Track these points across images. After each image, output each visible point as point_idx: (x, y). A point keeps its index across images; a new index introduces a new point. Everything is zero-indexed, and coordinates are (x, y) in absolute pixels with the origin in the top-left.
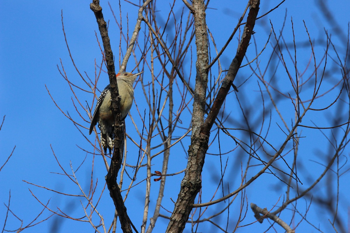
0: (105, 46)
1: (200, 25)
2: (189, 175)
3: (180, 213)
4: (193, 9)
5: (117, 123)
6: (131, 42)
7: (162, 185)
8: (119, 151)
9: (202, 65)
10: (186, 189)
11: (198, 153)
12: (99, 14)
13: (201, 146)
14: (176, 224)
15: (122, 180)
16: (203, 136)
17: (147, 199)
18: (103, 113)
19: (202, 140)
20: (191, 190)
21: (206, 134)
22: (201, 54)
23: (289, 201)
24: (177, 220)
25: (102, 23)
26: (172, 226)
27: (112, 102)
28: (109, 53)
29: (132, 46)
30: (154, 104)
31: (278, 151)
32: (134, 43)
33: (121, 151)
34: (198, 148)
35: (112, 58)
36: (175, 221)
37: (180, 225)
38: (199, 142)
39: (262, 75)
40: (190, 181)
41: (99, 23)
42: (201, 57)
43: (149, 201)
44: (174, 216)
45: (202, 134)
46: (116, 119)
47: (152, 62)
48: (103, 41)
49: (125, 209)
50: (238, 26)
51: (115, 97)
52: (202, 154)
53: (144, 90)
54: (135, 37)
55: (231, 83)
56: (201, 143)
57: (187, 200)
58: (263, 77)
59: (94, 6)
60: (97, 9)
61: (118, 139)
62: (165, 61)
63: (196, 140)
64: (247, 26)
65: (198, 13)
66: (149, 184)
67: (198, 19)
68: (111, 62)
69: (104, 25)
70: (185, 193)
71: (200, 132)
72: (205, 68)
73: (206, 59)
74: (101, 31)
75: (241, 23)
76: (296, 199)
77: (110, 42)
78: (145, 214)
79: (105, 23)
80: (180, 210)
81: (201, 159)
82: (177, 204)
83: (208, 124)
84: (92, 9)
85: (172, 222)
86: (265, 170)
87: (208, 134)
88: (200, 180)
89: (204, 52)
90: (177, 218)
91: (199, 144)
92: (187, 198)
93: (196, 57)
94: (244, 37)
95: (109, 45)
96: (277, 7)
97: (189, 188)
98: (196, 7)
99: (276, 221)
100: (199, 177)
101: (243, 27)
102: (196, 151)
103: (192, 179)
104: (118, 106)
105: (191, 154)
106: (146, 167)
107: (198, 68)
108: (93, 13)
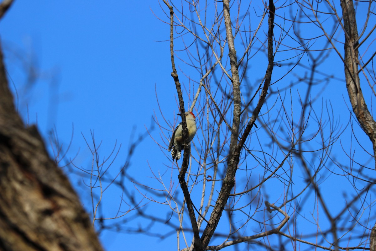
0: (179, 98)
1: (236, 89)
2: (228, 176)
3: (221, 199)
4: (232, 79)
5: (185, 144)
6: (195, 98)
7: (212, 188)
8: (186, 160)
9: (237, 112)
10: (226, 185)
11: (233, 164)
12: (176, 79)
13: (235, 159)
14: (219, 205)
15: (188, 180)
16: (236, 154)
17: (203, 194)
18: (177, 137)
19: (236, 156)
20: (229, 186)
21: (238, 153)
22: (236, 106)
23: (287, 201)
24: (220, 203)
25: (178, 84)
26: (217, 206)
27: (182, 131)
28: (182, 102)
29: (196, 100)
30: (208, 138)
31: (280, 164)
32: (197, 99)
33: (187, 161)
34: (233, 160)
35: (183, 105)
36: (218, 204)
37: (221, 206)
38: (234, 157)
39: (272, 128)
40: (228, 180)
41: (176, 84)
42: (236, 107)
43: (204, 195)
44: (218, 200)
45: (236, 153)
46: (185, 142)
47: (208, 114)
48: (178, 95)
49: (189, 195)
50: (259, 90)
51: (185, 128)
52: (236, 164)
53: (203, 133)
54: (197, 95)
55: (253, 123)
56: (235, 158)
57: (226, 192)
58: (272, 129)
59: (173, 74)
60: (175, 75)
61: (186, 153)
62: (216, 115)
63: (232, 156)
64: (263, 89)
65: (235, 82)
66: (204, 185)
67: (235, 86)
68: (183, 107)
69: (179, 85)
70: (225, 187)
71: (235, 151)
72: (238, 114)
73: (239, 109)
74: (177, 89)
75: (260, 88)
76: (291, 200)
77: (183, 95)
78: (202, 202)
79: (180, 84)
80: (222, 197)
81: (235, 168)
82: (220, 194)
83: (239, 146)
84: (172, 75)
85: (217, 204)
86: (272, 175)
87: (239, 152)
88: (234, 180)
89: (238, 105)
90: (220, 202)
91: (234, 158)
92: (226, 190)
93: (234, 108)
94: (262, 96)
95: (182, 97)
96: (282, 78)
97: (228, 184)
98: (234, 78)
99: (279, 211)
100: (233, 178)
101: (261, 90)
102: (232, 163)
103: (229, 179)
104: (186, 133)
105: (229, 164)
106: (203, 175)
107: (235, 114)
108: (173, 78)
